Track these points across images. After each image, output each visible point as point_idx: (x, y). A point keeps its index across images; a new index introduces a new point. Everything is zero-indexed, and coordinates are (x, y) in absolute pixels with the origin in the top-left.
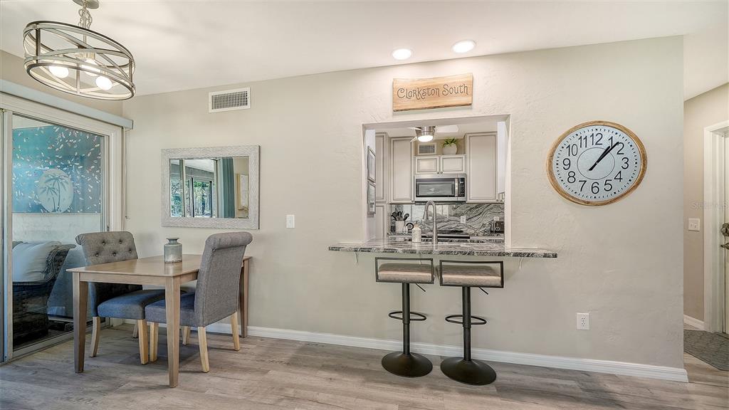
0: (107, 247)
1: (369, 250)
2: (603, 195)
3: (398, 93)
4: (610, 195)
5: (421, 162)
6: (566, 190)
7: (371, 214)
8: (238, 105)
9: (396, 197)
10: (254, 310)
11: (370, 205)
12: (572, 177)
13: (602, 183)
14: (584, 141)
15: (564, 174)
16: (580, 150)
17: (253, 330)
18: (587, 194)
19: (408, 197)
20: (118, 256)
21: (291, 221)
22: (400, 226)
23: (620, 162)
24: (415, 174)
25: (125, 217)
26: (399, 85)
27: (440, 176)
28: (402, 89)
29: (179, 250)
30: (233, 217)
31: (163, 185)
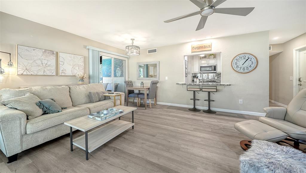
0: (129, 84)
1: (185, 84)
2: (246, 71)
3: (193, 48)
4: (248, 71)
5: (202, 61)
6: (236, 70)
7: (186, 76)
8: (154, 52)
9: (194, 71)
10: (158, 99)
11: (186, 74)
12: (238, 67)
13: (246, 68)
14: (241, 58)
15: (236, 66)
16: (240, 60)
17: (158, 103)
18: (242, 71)
19: (198, 71)
20: (131, 85)
21: (167, 78)
22: (195, 79)
23: (250, 63)
24: (200, 65)
25: (128, 78)
26: (193, 46)
27: (208, 65)
28: (193, 47)
29: (143, 84)
30: (148, 77)
31: (137, 70)
